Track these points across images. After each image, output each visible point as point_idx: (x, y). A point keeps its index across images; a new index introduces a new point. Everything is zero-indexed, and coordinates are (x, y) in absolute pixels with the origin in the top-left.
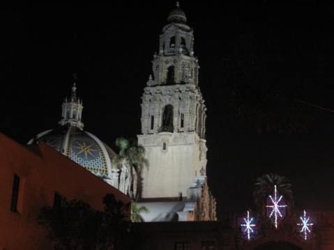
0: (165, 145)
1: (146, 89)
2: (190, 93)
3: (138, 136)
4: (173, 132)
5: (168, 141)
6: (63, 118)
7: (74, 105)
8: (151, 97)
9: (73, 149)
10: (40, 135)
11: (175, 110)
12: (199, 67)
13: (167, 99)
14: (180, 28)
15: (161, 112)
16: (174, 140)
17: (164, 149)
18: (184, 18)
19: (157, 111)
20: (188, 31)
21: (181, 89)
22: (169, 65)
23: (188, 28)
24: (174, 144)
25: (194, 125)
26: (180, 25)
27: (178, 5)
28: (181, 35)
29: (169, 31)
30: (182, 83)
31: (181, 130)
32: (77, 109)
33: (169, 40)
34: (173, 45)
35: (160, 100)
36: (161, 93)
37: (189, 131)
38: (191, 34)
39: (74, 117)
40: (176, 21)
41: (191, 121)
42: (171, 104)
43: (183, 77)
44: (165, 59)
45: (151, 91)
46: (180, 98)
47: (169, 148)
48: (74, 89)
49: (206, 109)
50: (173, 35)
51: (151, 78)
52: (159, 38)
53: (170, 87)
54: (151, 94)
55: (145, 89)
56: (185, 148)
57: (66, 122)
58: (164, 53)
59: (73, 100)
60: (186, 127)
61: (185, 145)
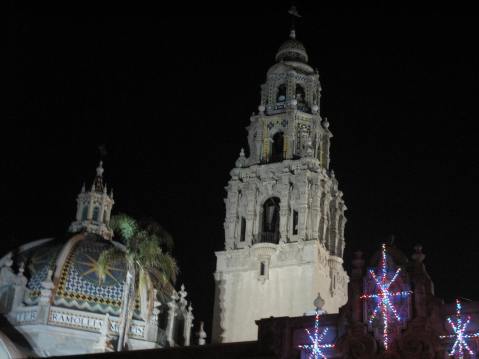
0: (263, 266)
1: (235, 172)
2: (309, 173)
3: (217, 254)
4: (277, 243)
5: (269, 259)
6: (75, 220)
7: (94, 196)
8: (241, 185)
9: (76, 266)
10: (26, 247)
11: (283, 204)
12: (331, 135)
13: (270, 188)
14: (295, 69)
15: (259, 209)
16: (279, 258)
17: (262, 273)
18: (303, 53)
19: (251, 208)
20: (308, 74)
21: (293, 168)
22: (274, 131)
23: (310, 69)
24: (280, 263)
25: (317, 229)
26: (295, 64)
27: (293, 35)
28: (295, 81)
29: (276, 75)
30: (296, 158)
31: (293, 238)
32: (100, 204)
33: (276, 90)
34: (282, 98)
35: (258, 189)
36: (259, 177)
37: (307, 240)
38: (315, 78)
39: (95, 217)
40: (287, 58)
41: (310, 222)
42: (276, 195)
43: (298, 148)
44: (267, 120)
45: (243, 175)
46: (291, 184)
47: (271, 272)
48: (100, 171)
49: (345, 208)
50: (282, 81)
51: (242, 154)
52: (260, 89)
53: (274, 166)
54: (241, 180)
55: (231, 173)
56: (299, 270)
57: (79, 227)
58: (265, 112)
59: (94, 188)
60: (302, 233)
61: (299, 265)
